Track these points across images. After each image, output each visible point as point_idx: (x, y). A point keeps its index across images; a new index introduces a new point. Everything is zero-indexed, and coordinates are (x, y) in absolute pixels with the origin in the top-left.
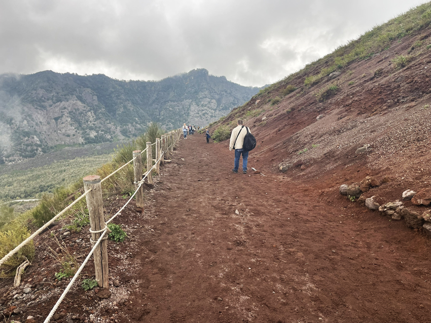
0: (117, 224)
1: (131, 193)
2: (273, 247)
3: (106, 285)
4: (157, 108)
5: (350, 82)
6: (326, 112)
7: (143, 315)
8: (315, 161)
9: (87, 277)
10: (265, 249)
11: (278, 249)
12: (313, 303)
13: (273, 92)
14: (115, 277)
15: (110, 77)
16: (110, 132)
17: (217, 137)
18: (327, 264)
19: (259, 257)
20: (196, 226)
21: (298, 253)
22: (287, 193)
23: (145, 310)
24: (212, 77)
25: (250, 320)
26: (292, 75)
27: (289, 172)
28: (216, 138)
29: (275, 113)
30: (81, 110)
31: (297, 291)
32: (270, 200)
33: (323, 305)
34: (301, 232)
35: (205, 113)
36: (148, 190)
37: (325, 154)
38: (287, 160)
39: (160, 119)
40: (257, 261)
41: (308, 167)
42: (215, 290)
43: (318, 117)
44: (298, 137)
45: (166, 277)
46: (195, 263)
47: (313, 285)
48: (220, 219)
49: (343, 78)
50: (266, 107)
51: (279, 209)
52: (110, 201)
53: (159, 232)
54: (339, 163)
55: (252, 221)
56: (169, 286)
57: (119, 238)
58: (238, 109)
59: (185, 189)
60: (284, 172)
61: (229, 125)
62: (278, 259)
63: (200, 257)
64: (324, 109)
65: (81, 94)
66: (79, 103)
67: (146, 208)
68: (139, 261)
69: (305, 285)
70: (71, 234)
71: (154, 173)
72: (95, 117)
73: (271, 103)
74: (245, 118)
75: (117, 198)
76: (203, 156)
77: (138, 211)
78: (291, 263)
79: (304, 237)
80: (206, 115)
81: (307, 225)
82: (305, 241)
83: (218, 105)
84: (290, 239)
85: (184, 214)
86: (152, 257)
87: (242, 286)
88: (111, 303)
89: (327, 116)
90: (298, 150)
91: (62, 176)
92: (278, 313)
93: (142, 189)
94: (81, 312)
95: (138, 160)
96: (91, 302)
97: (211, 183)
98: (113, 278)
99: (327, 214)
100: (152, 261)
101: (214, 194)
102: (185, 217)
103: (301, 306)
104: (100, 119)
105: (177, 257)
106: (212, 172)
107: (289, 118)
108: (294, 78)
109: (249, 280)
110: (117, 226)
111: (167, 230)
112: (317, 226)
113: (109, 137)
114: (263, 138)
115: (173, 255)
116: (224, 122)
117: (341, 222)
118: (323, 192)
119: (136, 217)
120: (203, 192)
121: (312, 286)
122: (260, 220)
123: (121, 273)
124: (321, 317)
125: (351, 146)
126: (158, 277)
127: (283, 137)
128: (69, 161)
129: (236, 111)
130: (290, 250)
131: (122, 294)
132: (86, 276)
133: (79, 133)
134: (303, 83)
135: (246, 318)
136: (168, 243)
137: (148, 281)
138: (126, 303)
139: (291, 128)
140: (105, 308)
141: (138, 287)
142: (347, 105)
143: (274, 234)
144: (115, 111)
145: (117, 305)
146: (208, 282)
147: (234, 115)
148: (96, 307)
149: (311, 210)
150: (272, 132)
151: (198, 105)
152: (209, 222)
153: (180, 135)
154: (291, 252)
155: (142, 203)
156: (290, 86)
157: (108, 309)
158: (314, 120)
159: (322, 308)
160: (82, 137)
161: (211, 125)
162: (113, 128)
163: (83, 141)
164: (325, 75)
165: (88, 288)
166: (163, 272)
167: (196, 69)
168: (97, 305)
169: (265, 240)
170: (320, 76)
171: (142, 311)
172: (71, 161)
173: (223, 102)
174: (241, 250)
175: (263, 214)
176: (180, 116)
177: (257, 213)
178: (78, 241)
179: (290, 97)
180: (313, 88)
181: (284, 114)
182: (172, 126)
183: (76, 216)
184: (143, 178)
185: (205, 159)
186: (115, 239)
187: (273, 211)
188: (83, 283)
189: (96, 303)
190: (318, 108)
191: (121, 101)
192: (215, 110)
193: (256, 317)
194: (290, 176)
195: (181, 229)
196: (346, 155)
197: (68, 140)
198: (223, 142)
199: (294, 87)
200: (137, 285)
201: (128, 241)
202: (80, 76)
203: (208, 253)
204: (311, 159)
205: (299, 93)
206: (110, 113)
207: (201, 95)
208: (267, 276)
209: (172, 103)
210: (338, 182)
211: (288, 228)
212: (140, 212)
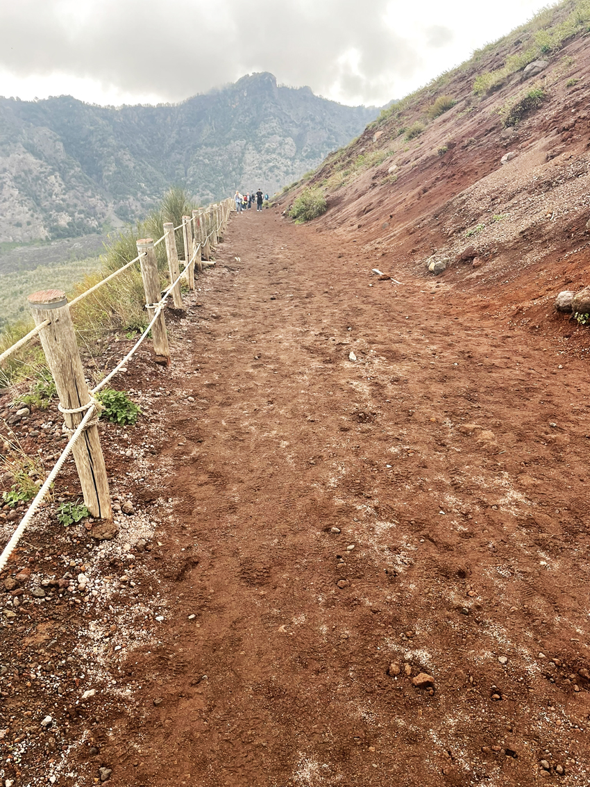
0: (120, 390)
1: (143, 327)
2: (430, 422)
3: (106, 513)
4: (179, 162)
5: (569, 80)
6: (520, 146)
7: (186, 568)
8: (502, 248)
9: (69, 499)
10: (416, 427)
11: (441, 424)
12: (524, 530)
13: (407, 112)
14: (124, 495)
15: (82, 100)
16: (95, 215)
17: (300, 212)
18: (544, 451)
19: (405, 443)
20: (276, 386)
21: (484, 432)
22: (447, 314)
23: (188, 559)
24: (284, 90)
25: (400, 570)
26: (446, 75)
27: (448, 273)
28: (298, 215)
29: (415, 155)
30: (35, 173)
31: (489, 509)
32: (414, 330)
33: (545, 535)
34: (482, 390)
35: (273, 167)
36: (176, 322)
37: (522, 232)
38: (443, 249)
39: (188, 182)
40: (402, 450)
41: (486, 260)
42: (325, 511)
43: (504, 158)
44: (464, 202)
45: (225, 488)
46: (280, 460)
47: (520, 495)
48: (321, 372)
49: (553, 74)
50: (396, 145)
51: (435, 347)
52: (102, 345)
53: (204, 401)
54: (552, 248)
55: (384, 373)
56: (233, 508)
57: (126, 418)
58: (339, 153)
59: (246, 317)
60: (438, 273)
61: (323, 188)
62: (444, 446)
63: (287, 447)
64: (517, 140)
65: (32, 139)
66: (31, 158)
67: (175, 355)
68: (170, 461)
69: (503, 494)
70: (31, 413)
71: (184, 288)
72: (64, 186)
73: (405, 136)
74: (354, 170)
75: (117, 340)
76: (277, 251)
77: (159, 363)
78: (471, 451)
79: (491, 399)
80: (276, 172)
81: (494, 375)
82: (492, 407)
83: (299, 149)
84: (462, 405)
85: (250, 365)
86: (195, 451)
87: (376, 502)
88: (119, 548)
89: (524, 155)
90: (463, 229)
91: (17, 303)
92: (455, 554)
93: (163, 319)
94: (60, 570)
95: (149, 259)
96: (81, 547)
97: (296, 302)
98: (120, 497)
99: (532, 352)
100: (194, 460)
101: (305, 323)
102: (251, 371)
103: (500, 538)
104: (73, 189)
105: (242, 448)
106: (296, 281)
107: (444, 164)
108: (450, 80)
109: (390, 490)
110: (121, 394)
111: (219, 398)
112: (513, 377)
113: (94, 224)
114: (393, 209)
115: (235, 446)
116: (312, 181)
117: (560, 366)
118: (521, 309)
119: (157, 375)
120: (283, 320)
121: (518, 496)
122: (400, 369)
123: (135, 485)
124: (544, 559)
125: (576, 212)
126: (209, 490)
127: (433, 203)
128: (26, 274)
129: (335, 157)
130: (467, 426)
131: (139, 529)
132: (66, 496)
133: (37, 218)
134: (470, 89)
135: (391, 567)
136: (224, 424)
137: (191, 499)
138: (150, 547)
139: (450, 185)
140: (108, 559)
141: (172, 513)
142: (564, 129)
143: (430, 396)
144: (101, 171)
145: (131, 552)
146: (309, 497)
147: (332, 167)
148: (89, 558)
149: (499, 346)
150: (409, 195)
151: (260, 152)
152: (299, 378)
153: (228, 213)
154: (468, 430)
155: (165, 346)
156: (444, 97)
157: (115, 561)
158: (495, 164)
159: (543, 540)
160: (45, 227)
161: (286, 190)
162: (100, 206)
163: (47, 234)
164: (517, 69)
165: (71, 521)
166: (218, 479)
167: (251, 75)
168: (91, 554)
169: (413, 408)
170: (505, 71)
171: (183, 560)
172: (31, 272)
173: (308, 142)
174: (369, 431)
175: (404, 357)
176: (226, 176)
177: (393, 357)
178: (45, 426)
179: (444, 121)
180: (491, 98)
181: (433, 157)
182: (211, 196)
183: (39, 377)
184: (163, 297)
185: (280, 256)
186: (119, 420)
187: (422, 352)
188: (60, 512)
189: (90, 550)
190: (504, 139)
191: (110, 150)
192: (293, 159)
193: (411, 564)
194: (451, 282)
195: (248, 393)
196: (567, 233)
197: (20, 233)
198: (312, 222)
199: (451, 99)
200: (168, 508)
201: (145, 422)
202: (26, 102)
203: (303, 438)
204: (494, 244)
205: (462, 111)
206: (90, 174)
207: (263, 130)
208: (424, 481)
209: (209, 150)
210: (550, 286)
211: (457, 384)
212: (164, 364)
